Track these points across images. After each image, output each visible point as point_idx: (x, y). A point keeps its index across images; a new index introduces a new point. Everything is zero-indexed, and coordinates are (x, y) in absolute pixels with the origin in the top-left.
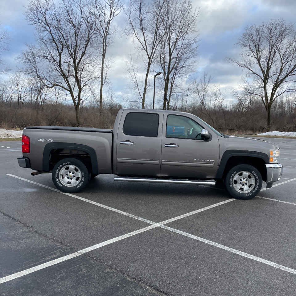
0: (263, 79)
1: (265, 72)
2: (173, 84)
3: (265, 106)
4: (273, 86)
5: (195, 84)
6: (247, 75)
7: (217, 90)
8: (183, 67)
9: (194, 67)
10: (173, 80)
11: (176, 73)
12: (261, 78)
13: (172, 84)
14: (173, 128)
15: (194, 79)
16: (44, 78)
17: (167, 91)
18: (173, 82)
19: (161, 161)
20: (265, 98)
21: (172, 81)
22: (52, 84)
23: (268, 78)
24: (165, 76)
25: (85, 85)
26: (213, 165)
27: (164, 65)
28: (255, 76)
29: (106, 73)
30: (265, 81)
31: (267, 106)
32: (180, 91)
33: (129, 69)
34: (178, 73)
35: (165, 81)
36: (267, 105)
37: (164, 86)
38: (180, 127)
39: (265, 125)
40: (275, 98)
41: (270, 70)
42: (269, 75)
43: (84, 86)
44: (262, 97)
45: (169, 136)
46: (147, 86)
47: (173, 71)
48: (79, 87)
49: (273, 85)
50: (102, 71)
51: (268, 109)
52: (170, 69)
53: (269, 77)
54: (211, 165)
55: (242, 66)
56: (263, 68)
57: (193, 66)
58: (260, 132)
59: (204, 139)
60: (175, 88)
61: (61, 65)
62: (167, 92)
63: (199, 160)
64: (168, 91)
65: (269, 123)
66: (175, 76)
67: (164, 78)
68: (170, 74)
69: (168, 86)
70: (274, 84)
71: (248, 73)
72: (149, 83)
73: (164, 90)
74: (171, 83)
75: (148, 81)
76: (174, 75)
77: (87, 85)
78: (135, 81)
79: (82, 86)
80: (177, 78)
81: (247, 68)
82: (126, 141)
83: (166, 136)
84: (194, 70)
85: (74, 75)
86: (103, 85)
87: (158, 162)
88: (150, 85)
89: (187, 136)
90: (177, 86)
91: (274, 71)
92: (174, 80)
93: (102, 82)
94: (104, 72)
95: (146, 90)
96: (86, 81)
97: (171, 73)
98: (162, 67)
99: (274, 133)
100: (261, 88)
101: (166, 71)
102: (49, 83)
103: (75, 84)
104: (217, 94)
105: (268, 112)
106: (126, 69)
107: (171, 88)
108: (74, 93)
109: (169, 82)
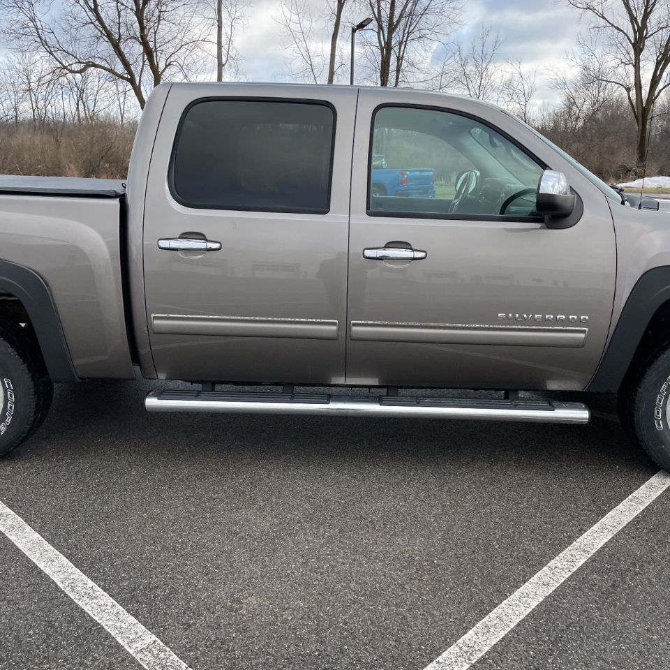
0: (633, 41)
1: (639, 21)
2: (402, 58)
3: (634, 112)
4: (657, 59)
5: (458, 59)
6: (592, 31)
7: (516, 71)
8: (427, 12)
9: (457, 11)
10: (402, 48)
11: (411, 29)
12: (628, 38)
13: (400, 59)
14: (403, 175)
15: (455, 42)
16: (58, 46)
17: (387, 77)
18: (402, 53)
19: (348, 327)
20: (634, 91)
21: (399, 53)
22: (80, 62)
23: (646, 38)
24: (382, 39)
25: (169, 64)
26: (582, 335)
27: (379, 7)
28: (611, 33)
29: (230, 33)
30: (638, 46)
31: (640, 112)
32: (421, 76)
33: (288, 22)
34: (416, 29)
35: (382, 52)
36: (640, 108)
37: (380, 65)
38: (420, 171)
39: (633, 161)
40: (660, 91)
41: (651, 17)
42: (649, 29)
43: (167, 66)
44: (628, 90)
45: (381, 209)
46: (336, 67)
47: (403, 22)
48: (154, 69)
49: (658, 57)
50: (220, 27)
51: (640, 118)
52: (395, 20)
53: (647, 34)
54: (573, 338)
55: (580, 6)
56: (634, 12)
57: (454, 9)
58: (621, 180)
59: (546, 217)
60: (407, 69)
61: (99, 7)
62: (387, 80)
63: (521, 316)
64: (389, 78)
65: (642, 157)
66: (408, 37)
67: (378, 45)
68: (395, 33)
69: (389, 65)
70: (660, 53)
71: (593, 25)
72: (341, 57)
73: (379, 74)
74: (398, 57)
75: (337, 54)
76: (404, 36)
77: (174, 63)
78: (305, 53)
79: (162, 66)
80: (413, 42)
81: (593, 10)
82: (186, 236)
83: (368, 208)
84: (456, 20)
85: (139, 35)
86: (224, 65)
87: (335, 328)
88: (343, 62)
89: (457, 202)
90: (412, 64)
91: (659, 18)
92: (405, 48)
93: (219, 57)
94: (223, 31)
95: (332, 76)
96: (172, 50)
97: (398, 29)
98: (374, 13)
99: (658, 181)
100: (626, 64)
101: (385, 25)
102: (71, 60)
103: (144, 62)
104: (515, 84)
105: (641, 127)
106: (281, 22)
107: (398, 70)
108: (142, 88)
109: (392, 52)
